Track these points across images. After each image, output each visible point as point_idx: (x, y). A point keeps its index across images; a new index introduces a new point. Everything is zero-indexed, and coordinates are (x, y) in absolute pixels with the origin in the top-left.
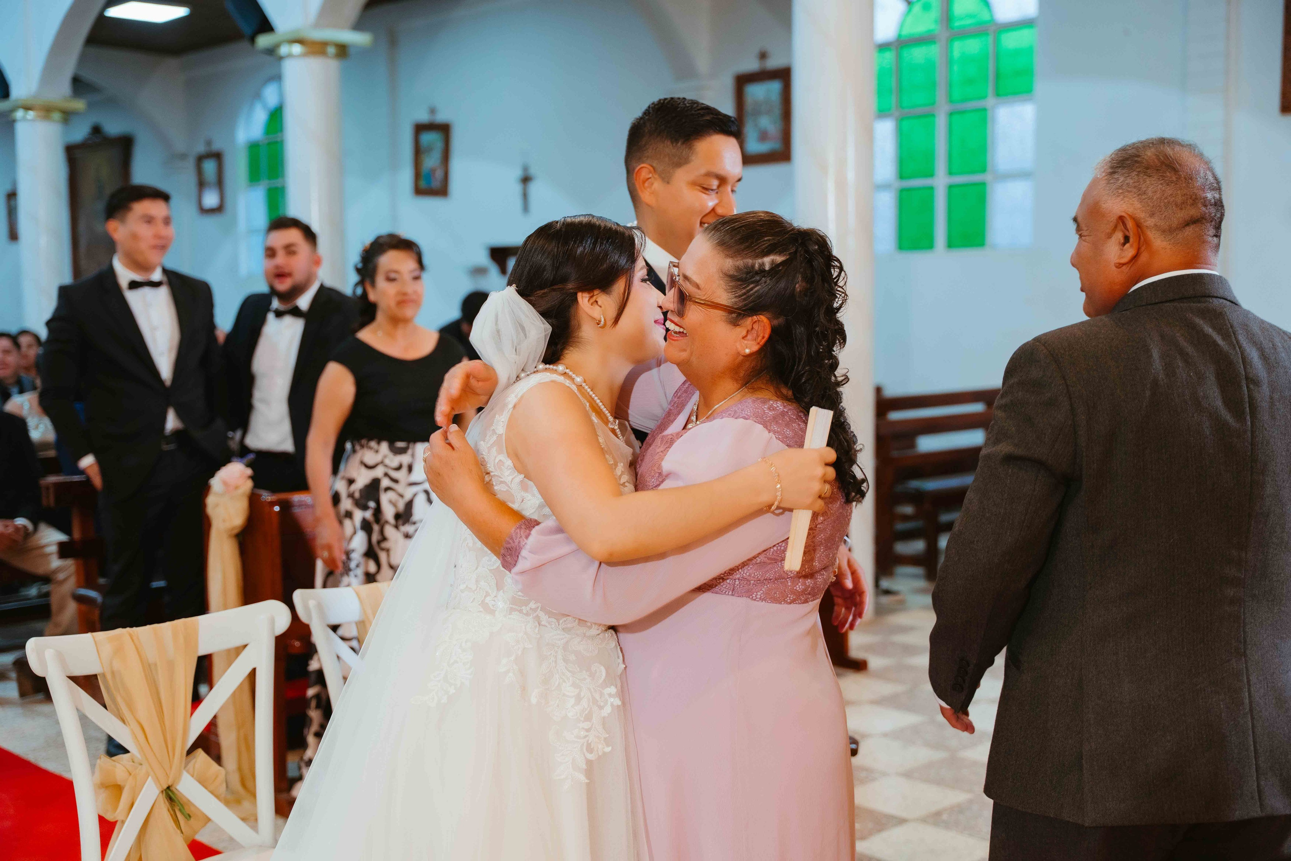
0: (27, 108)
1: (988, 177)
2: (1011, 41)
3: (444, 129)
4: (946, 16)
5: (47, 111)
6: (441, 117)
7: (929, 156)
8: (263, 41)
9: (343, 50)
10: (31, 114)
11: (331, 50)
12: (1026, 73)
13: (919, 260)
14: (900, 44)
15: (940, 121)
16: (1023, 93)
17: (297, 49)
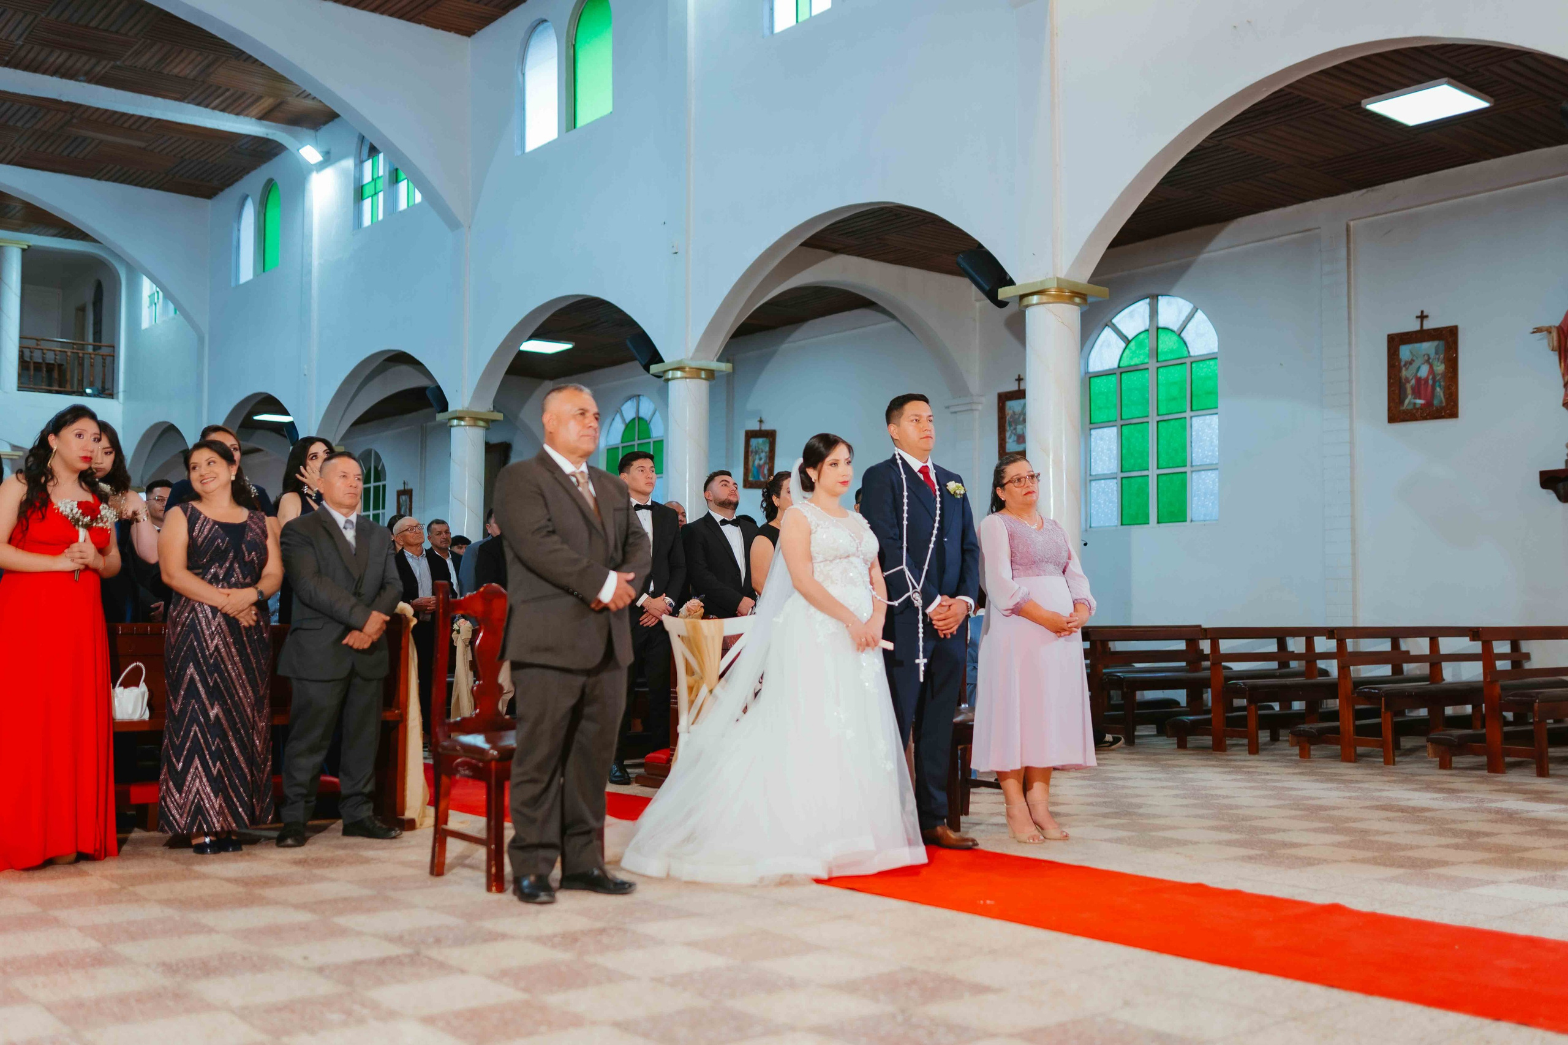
0: (460, 418)
1: (1188, 469)
2: (1200, 370)
3: (770, 436)
4: (1155, 353)
5: (476, 419)
6: (766, 427)
7: (1144, 454)
8: (655, 368)
9: (711, 374)
10: (463, 423)
11: (703, 375)
12: (1213, 393)
13: (1137, 531)
14: (1120, 371)
15: (1153, 426)
16: (1211, 409)
17: (679, 374)
